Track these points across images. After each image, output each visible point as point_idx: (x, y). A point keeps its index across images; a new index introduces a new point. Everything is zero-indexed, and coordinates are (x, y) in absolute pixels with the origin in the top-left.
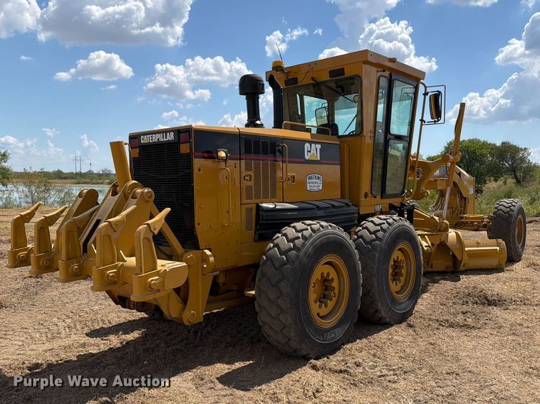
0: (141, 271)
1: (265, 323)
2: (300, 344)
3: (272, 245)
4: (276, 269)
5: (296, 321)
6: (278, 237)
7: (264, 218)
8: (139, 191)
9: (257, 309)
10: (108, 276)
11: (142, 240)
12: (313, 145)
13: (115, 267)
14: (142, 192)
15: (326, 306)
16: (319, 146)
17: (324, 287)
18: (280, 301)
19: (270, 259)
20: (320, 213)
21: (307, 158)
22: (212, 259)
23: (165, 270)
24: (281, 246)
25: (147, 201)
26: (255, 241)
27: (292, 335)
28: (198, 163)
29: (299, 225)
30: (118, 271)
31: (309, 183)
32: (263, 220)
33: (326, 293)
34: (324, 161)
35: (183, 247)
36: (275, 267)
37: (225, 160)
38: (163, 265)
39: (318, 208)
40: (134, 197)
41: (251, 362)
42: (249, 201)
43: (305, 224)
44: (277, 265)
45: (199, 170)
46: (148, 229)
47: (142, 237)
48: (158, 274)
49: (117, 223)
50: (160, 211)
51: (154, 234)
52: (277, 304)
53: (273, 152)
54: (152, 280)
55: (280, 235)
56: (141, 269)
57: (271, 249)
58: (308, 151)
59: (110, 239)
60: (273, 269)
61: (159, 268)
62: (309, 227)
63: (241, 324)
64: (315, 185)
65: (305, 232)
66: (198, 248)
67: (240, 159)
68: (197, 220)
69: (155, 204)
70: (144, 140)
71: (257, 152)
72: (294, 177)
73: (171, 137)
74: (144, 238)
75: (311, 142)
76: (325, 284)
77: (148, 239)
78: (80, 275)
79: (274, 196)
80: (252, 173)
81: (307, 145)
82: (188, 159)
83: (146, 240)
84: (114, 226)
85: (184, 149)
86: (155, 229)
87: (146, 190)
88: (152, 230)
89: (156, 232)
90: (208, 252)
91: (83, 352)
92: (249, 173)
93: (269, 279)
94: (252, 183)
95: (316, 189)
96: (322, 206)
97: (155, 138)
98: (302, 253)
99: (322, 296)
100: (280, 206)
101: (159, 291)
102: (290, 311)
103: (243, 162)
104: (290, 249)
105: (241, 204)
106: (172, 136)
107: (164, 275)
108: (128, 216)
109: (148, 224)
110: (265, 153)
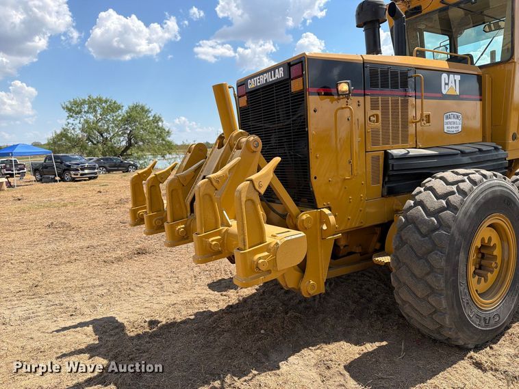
0: (245, 245)
1: (405, 302)
2: (457, 333)
3: (412, 202)
4: (424, 236)
5: (453, 305)
6: (420, 192)
7: (395, 169)
8: (244, 140)
9: (394, 283)
10: (211, 244)
11: (243, 203)
12: (451, 76)
13: (219, 233)
14: (247, 141)
15: (486, 280)
16: (458, 77)
17: (480, 255)
18: (429, 279)
19: (412, 221)
20: (466, 159)
21: (444, 92)
22: (332, 219)
23: (277, 244)
24: (428, 205)
25: (254, 152)
26: (382, 196)
27: (447, 323)
28: (313, 101)
29: (449, 175)
30: (223, 238)
31: (447, 123)
32: (393, 170)
33: (483, 262)
34: (465, 96)
35: (297, 205)
36: (421, 233)
37: (346, 95)
38: (275, 234)
39: (463, 153)
40: (239, 148)
41: (384, 343)
42: (376, 148)
43: (457, 174)
44: (424, 229)
45: (315, 111)
46: (252, 186)
47: (244, 199)
48: (267, 248)
49: (218, 179)
50: (268, 162)
51: (260, 193)
52: (426, 281)
53: (405, 85)
54: (260, 258)
55: (422, 189)
56: (244, 242)
57: (411, 208)
58: (446, 84)
59: (211, 200)
60: (417, 236)
61: (269, 240)
62: (466, 178)
63: (361, 285)
64: (453, 125)
65: (462, 185)
66: (316, 207)
67: (365, 95)
68: (313, 173)
69: (263, 155)
70: (252, 85)
71: (385, 86)
72: (429, 116)
73: (280, 74)
74: (248, 200)
75: (449, 73)
76: (482, 251)
77: (253, 202)
78: (187, 238)
79: (405, 140)
80: (379, 112)
81: (444, 76)
82: (300, 98)
83: (250, 203)
84: (215, 183)
85: (296, 86)
86: (260, 187)
87: (252, 138)
88: (257, 188)
89: (262, 191)
90: (327, 211)
91: (202, 308)
92: (375, 112)
93: (411, 247)
94: (379, 125)
95: (454, 131)
96: (467, 151)
97: (262, 80)
98: (460, 214)
99: (478, 267)
100: (414, 152)
101: (269, 272)
102: (445, 292)
103: (368, 98)
104: (442, 209)
105: (366, 152)
106: (281, 72)
107: (275, 250)
108: (230, 170)
109: (251, 181)
110: (395, 86)
